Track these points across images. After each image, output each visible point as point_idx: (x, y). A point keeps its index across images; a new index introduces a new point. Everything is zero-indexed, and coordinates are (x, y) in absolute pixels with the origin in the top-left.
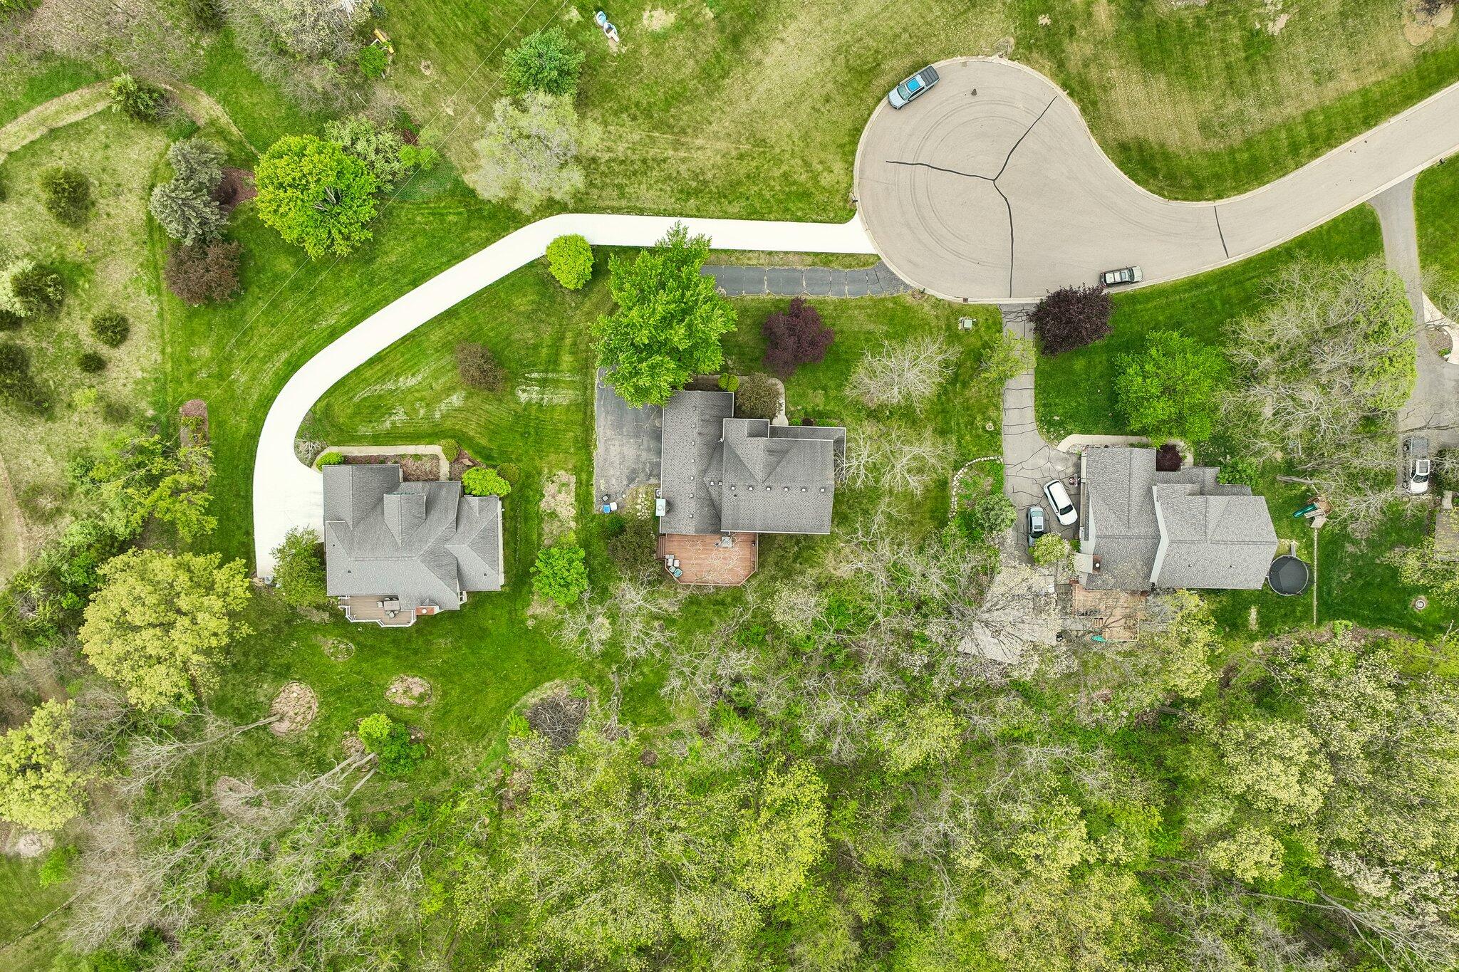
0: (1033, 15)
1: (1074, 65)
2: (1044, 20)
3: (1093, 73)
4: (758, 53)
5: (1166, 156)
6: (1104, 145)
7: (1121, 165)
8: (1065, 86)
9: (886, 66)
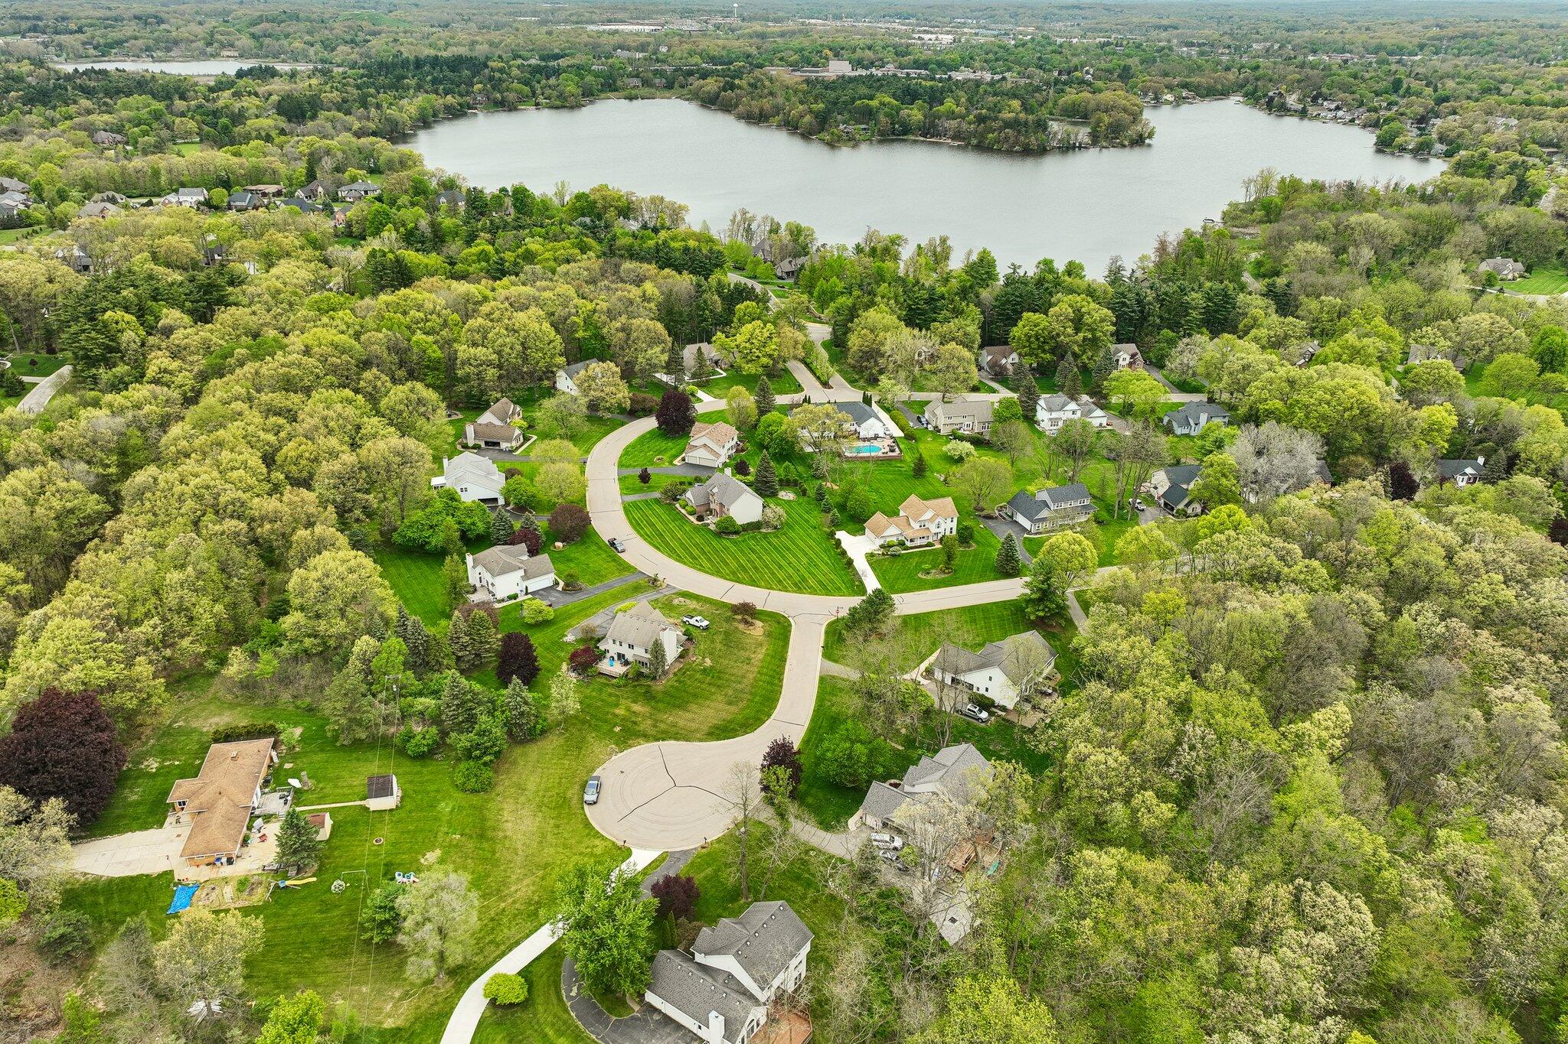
0: (611, 731)
1: (651, 731)
2: (617, 729)
3: (662, 726)
4: (501, 834)
5: (731, 722)
6: (701, 740)
7: (718, 739)
8: (657, 740)
9: (569, 794)
